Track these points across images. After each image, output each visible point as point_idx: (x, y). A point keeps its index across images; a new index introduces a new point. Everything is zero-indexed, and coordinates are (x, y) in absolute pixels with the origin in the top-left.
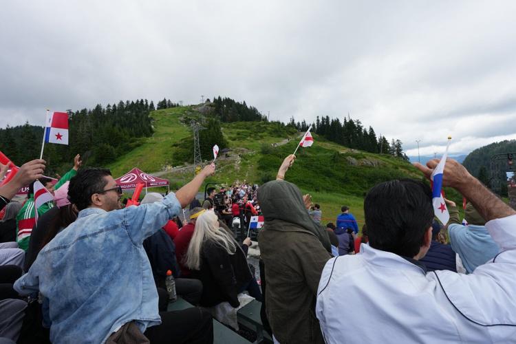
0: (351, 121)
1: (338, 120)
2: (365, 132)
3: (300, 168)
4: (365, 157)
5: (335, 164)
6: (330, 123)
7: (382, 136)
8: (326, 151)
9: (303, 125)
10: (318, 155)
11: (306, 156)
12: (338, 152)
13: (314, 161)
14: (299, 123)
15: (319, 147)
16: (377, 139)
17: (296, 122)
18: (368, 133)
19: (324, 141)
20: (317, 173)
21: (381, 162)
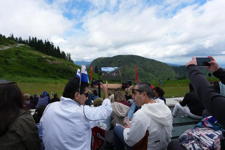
0: (48, 42)
1: (42, 40)
2: (55, 48)
3: (18, 64)
4: (55, 60)
5: (40, 63)
6: (37, 41)
7: (63, 51)
8: (34, 56)
9: (20, 40)
10: (30, 57)
11: (22, 58)
12: (41, 57)
13: (27, 60)
14: (17, 38)
15: (30, 53)
16: (61, 52)
17: (15, 37)
18: (57, 49)
19: (33, 50)
20: (29, 67)
21: (62, 62)
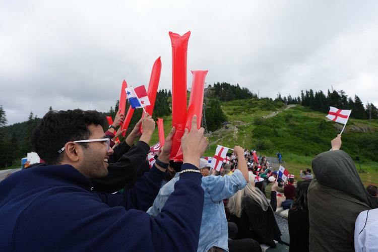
0: (335, 93)
1: (322, 92)
2: (351, 100)
3: (290, 135)
4: (353, 124)
5: (323, 131)
6: (314, 96)
7: (370, 103)
8: (312, 120)
9: (289, 99)
10: (305, 123)
11: (294, 126)
12: (325, 121)
13: (301, 129)
14: (285, 98)
15: (305, 116)
16: (365, 106)
17: (282, 97)
18: (354, 101)
19: (310, 111)
20: (305, 140)
21: (370, 127)
